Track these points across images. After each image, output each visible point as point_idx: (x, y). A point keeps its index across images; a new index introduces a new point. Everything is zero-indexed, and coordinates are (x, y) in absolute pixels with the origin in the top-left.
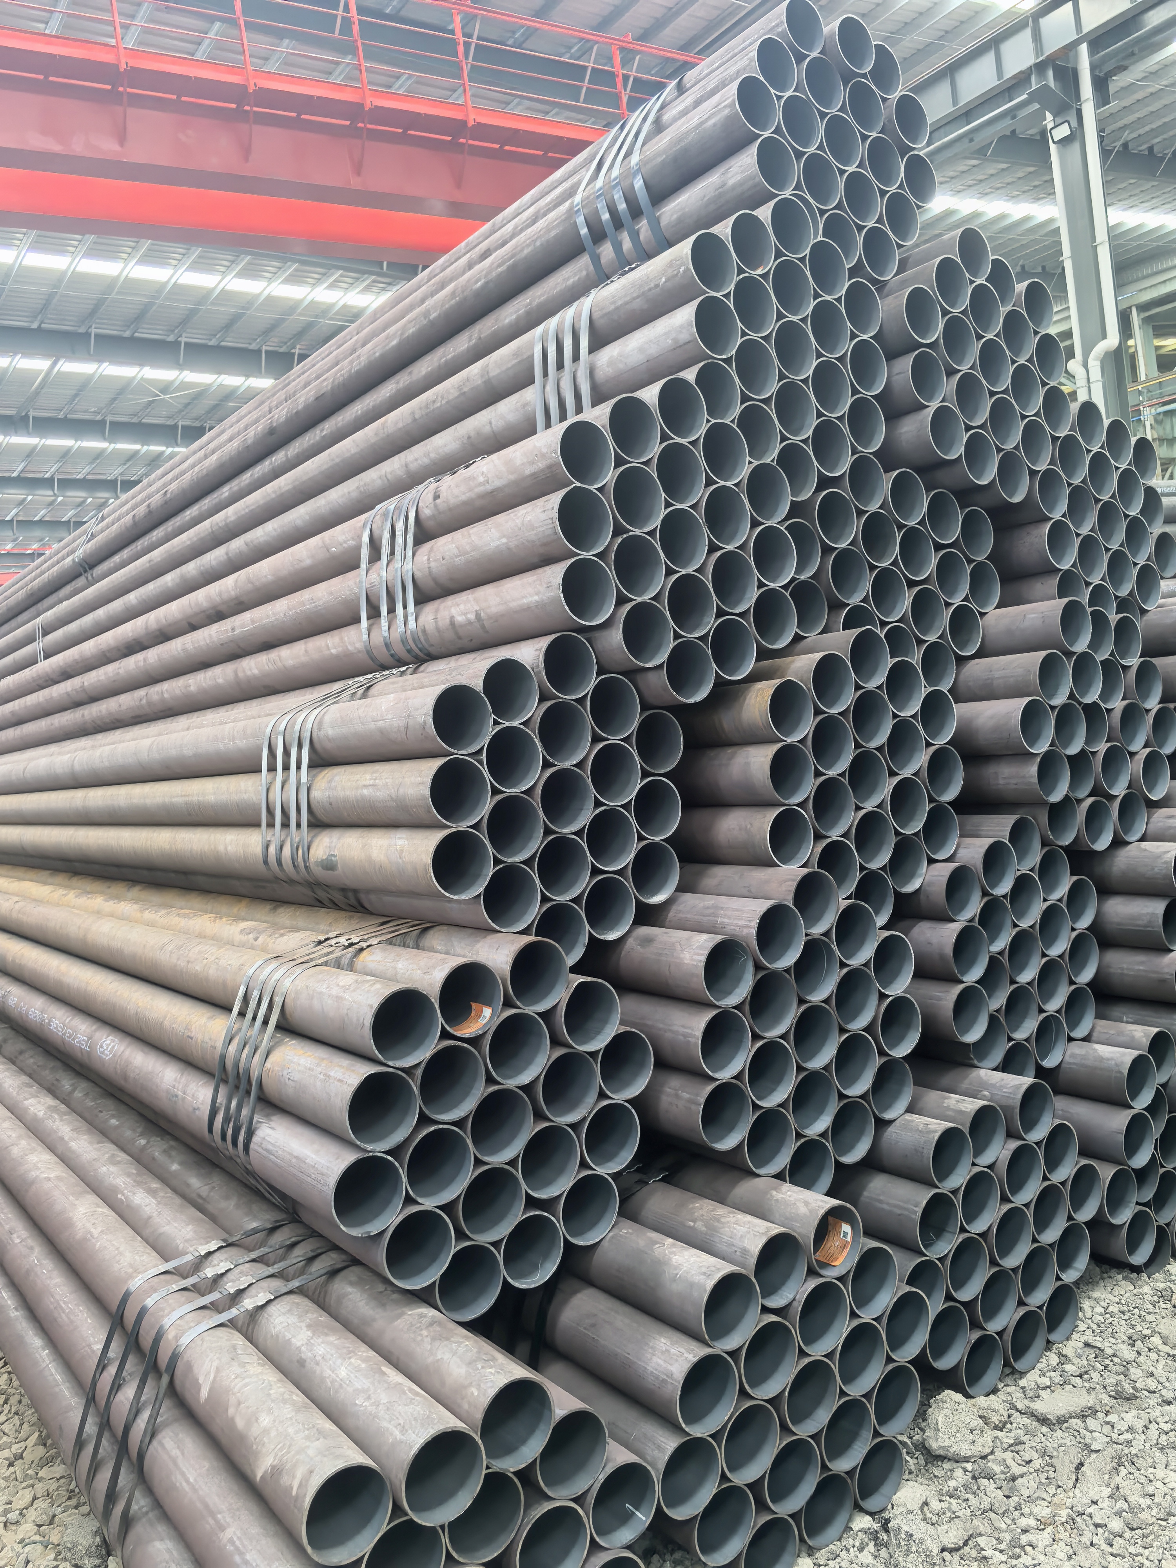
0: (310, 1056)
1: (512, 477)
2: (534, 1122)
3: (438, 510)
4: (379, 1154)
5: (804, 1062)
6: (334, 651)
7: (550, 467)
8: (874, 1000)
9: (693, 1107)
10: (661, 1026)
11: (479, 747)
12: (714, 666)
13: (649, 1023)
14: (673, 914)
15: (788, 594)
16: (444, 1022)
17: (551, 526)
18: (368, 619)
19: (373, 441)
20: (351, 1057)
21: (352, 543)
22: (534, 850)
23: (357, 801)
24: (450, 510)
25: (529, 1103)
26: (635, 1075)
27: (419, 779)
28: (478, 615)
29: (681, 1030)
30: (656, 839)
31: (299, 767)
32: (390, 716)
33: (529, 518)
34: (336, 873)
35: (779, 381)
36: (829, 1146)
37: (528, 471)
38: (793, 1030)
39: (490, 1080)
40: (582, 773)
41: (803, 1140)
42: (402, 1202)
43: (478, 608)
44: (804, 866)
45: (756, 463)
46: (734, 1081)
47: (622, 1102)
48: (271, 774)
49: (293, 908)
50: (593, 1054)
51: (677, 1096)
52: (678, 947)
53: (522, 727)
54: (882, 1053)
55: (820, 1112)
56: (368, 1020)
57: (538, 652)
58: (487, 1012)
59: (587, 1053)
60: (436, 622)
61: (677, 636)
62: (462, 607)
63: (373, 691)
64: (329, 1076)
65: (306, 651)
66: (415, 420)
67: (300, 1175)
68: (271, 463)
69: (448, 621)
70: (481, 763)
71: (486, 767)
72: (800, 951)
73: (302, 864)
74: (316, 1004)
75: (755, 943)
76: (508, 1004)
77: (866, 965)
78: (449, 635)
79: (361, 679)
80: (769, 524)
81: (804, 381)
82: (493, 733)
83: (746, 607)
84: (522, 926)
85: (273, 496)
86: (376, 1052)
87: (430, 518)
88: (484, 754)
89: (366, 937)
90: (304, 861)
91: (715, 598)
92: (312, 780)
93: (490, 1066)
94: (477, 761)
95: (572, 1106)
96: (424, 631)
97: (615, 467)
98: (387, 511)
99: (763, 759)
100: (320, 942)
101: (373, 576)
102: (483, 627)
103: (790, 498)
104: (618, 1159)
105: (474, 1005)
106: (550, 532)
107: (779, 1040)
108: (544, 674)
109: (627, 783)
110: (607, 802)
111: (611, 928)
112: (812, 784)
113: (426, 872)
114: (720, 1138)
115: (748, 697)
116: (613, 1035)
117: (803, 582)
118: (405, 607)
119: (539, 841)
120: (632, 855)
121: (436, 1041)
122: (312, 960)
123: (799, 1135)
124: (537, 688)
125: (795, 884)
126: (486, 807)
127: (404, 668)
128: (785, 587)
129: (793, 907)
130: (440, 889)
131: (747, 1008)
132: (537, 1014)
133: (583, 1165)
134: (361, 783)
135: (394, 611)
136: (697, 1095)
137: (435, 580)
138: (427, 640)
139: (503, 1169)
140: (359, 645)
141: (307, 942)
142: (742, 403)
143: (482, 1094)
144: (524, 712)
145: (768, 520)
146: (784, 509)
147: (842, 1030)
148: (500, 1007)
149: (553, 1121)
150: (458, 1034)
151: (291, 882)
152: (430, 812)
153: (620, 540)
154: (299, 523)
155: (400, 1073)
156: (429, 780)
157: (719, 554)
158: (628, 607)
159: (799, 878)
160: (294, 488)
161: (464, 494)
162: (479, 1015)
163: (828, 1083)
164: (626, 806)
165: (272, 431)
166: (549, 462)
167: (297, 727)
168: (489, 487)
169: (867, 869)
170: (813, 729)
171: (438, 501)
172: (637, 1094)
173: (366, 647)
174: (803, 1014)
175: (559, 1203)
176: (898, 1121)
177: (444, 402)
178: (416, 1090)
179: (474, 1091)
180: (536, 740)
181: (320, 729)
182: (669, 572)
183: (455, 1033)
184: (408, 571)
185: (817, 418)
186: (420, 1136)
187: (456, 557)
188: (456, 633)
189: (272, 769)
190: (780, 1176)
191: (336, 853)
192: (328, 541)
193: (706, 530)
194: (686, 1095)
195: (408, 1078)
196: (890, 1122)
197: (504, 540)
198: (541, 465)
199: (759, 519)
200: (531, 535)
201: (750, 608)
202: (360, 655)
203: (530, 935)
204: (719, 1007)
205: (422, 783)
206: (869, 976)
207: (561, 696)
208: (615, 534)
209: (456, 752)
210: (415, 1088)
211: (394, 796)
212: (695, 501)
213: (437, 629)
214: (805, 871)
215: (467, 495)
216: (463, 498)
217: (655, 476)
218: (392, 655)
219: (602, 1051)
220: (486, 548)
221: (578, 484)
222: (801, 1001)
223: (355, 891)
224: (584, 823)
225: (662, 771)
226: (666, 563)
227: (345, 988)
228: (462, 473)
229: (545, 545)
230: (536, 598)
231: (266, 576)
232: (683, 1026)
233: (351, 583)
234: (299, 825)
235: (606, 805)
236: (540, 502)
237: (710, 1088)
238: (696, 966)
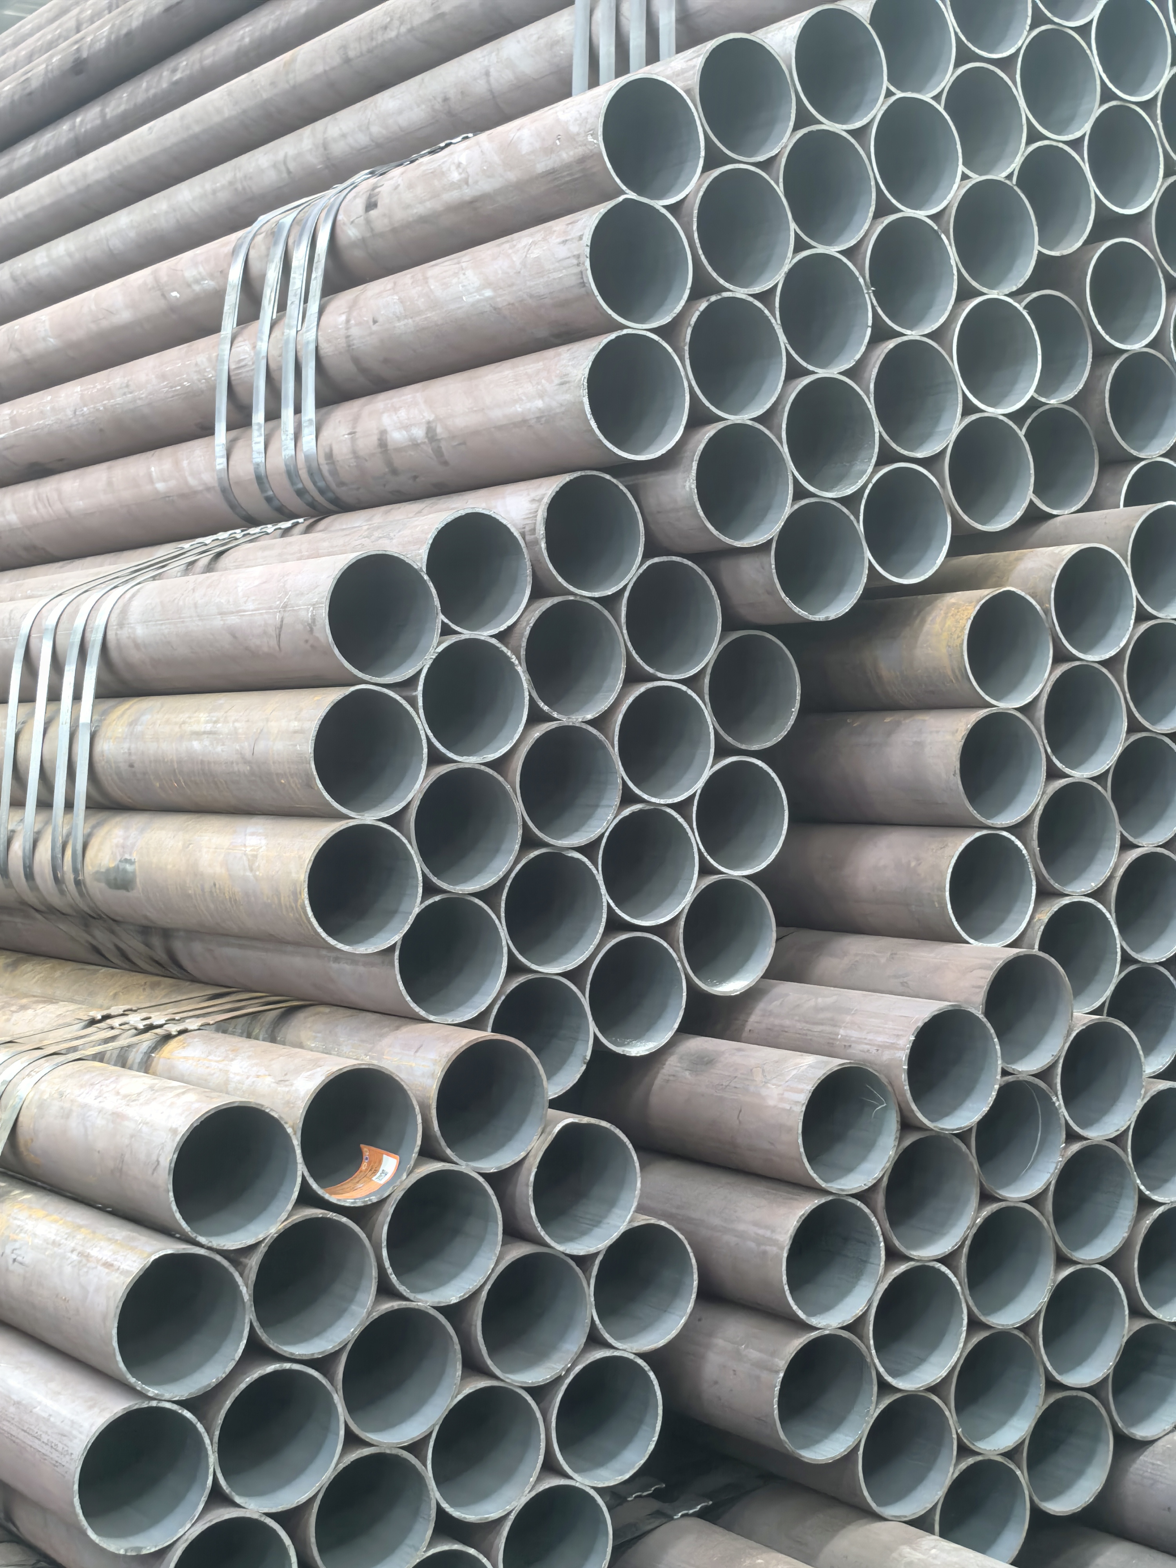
0: (56, 1221)
1: (512, 176)
2: (463, 1378)
3: (372, 230)
4: (168, 1405)
5: (987, 1314)
6: (160, 486)
7: (582, 160)
8: (1128, 1209)
9: (765, 1376)
10: (715, 1221)
11: (410, 673)
12: (868, 555)
13: (696, 1215)
14: (756, 1019)
15: (1021, 433)
16: (307, 1174)
17: (576, 270)
18: (229, 428)
19: (265, 96)
20: (131, 1226)
21: (209, 284)
22: (501, 874)
23: (180, 762)
24: (394, 230)
25: (455, 1339)
26: (664, 1308)
27: (295, 725)
28: (430, 432)
29: (752, 1230)
30: (736, 873)
31: (77, 697)
32: (251, 606)
33: (536, 253)
34: (133, 894)
35: (1032, 27)
36: (1022, 1475)
37: (541, 166)
38: (965, 1250)
39: (385, 1290)
40: (602, 737)
41: (971, 1461)
42: (204, 1499)
43: (431, 417)
44: (1012, 945)
45: (976, 178)
46: (845, 1334)
47: (632, 1357)
48: (27, 707)
49: (49, 964)
50: (583, 1261)
51: (738, 1356)
52: (759, 1078)
53: (494, 641)
54: (1137, 1311)
55: (1012, 1409)
56: (167, 1156)
57: (534, 506)
58: (389, 1163)
59: (572, 1257)
60: (353, 440)
61: (800, 493)
62: (403, 413)
63: (225, 560)
64: (88, 1257)
65: (110, 483)
66: (347, 61)
67: (22, 1435)
68: (72, 129)
69: (374, 439)
70: (413, 702)
71: (421, 711)
72: (991, 1100)
73: (69, 876)
74: (74, 1126)
75: (904, 1077)
76: (428, 1152)
77: (1117, 1140)
78: (377, 466)
79: (208, 540)
80: (993, 294)
81: (1080, 30)
82: (440, 649)
83: (938, 449)
84: (470, 1014)
85: (72, 190)
86: (178, 1216)
87: (354, 244)
88: (420, 687)
89: (177, 1017)
90: (75, 871)
91: (877, 427)
92: (101, 721)
93: (387, 1264)
94: (405, 698)
95: (540, 1356)
96: (330, 456)
97: (705, 169)
98: (279, 226)
99: (949, 737)
100: (93, 1022)
101: (243, 348)
102: (438, 452)
103: (1037, 248)
104: (616, 1464)
105: (366, 1150)
106: (573, 281)
107: (938, 1265)
108: (543, 545)
109: (686, 765)
110: (645, 797)
111: (639, 1035)
112: (1039, 792)
113: (296, 894)
114: (812, 1442)
115: (930, 619)
116: (623, 1228)
117: (1055, 412)
118: (298, 410)
119: (512, 858)
120: (688, 899)
121: (290, 1207)
122: (75, 1049)
123: (964, 1450)
124: (529, 571)
125: (989, 975)
126: (417, 786)
127: (288, 524)
128: (1018, 416)
129: (981, 1016)
130: (320, 930)
131: (880, 1199)
132: (483, 1175)
133: (550, 1467)
134: (188, 728)
135: (278, 416)
136: (774, 1354)
137: (356, 360)
138: (334, 473)
139: (396, 1457)
140: (209, 478)
141: (68, 1020)
142: (957, 65)
143: (369, 1314)
144: (502, 616)
145: (992, 287)
146: (1025, 270)
147: (1062, 1260)
148: (415, 1155)
149: (497, 1378)
150: (333, 1199)
151: (50, 911)
152: (309, 785)
153: (703, 305)
154: (116, 244)
155: (218, 1258)
156: (312, 726)
157: (891, 344)
158: (710, 431)
159: (999, 963)
160: (111, 177)
161: (422, 202)
162: (374, 1169)
163: (1029, 1360)
164: (682, 807)
165: (78, 66)
166: (580, 151)
167: (79, 624)
168: (468, 193)
169: (1136, 961)
170: (1048, 689)
171: (373, 213)
172: (661, 1343)
173: (220, 480)
174: (988, 1221)
175: (498, 1533)
176: (1160, 1443)
177: (403, 29)
178: (246, 1293)
179: (354, 1308)
180: (519, 669)
181: (121, 625)
182: (794, 372)
183: (327, 1196)
184: (308, 343)
185: (1102, 102)
186: (249, 1380)
187: (399, 319)
188: (389, 463)
189: (27, 697)
190: (921, 1523)
191: (134, 856)
192: (164, 279)
193: (869, 299)
194: (754, 1354)
195: (232, 1269)
196: (1145, 1444)
197: (488, 293)
198: (567, 155)
199: (974, 284)
200: (538, 285)
201: (944, 451)
202: (209, 496)
203: (484, 1029)
204: (825, 1192)
205: (301, 731)
206: (1122, 1163)
207: (572, 588)
208: (696, 294)
209: (367, 677)
210: (244, 1290)
211: (248, 755)
212: (853, 242)
213: (355, 454)
214: (1014, 952)
215: (429, 205)
216: (420, 210)
217: (780, 190)
218: (269, 500)
219: (600, 1258)
220: (452, 306)
221: (631, 195)
222: (986, 1197)
223: (166, 933)
224: (599, 831)
225: (755, 747)
226: (788, 354)
227: (130, 1099)
228: (426, 162)
229: (564, 304)
230: (539, 404)
231: (44, 339)
232: (756, 1224)
233: (202, 359)
234: (69, 805)
235: (643, 801)
236: (558, 225)
237: (798, 1342)
238: (790, 1111)
